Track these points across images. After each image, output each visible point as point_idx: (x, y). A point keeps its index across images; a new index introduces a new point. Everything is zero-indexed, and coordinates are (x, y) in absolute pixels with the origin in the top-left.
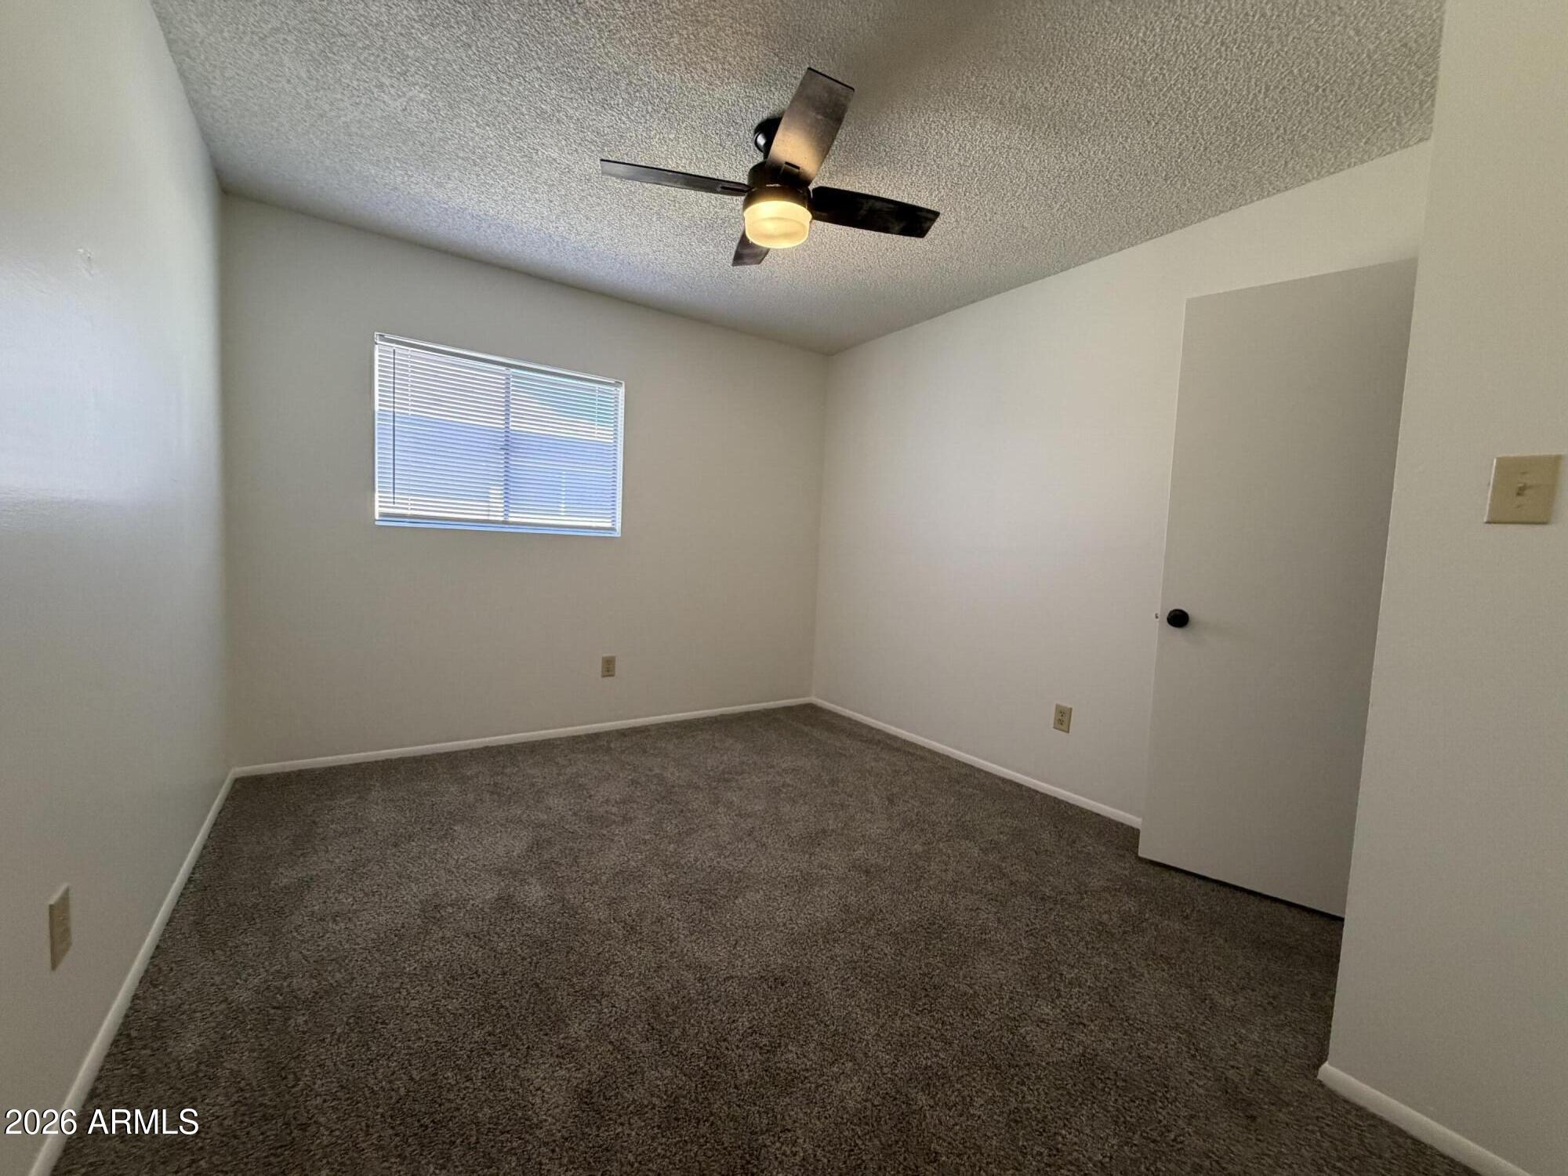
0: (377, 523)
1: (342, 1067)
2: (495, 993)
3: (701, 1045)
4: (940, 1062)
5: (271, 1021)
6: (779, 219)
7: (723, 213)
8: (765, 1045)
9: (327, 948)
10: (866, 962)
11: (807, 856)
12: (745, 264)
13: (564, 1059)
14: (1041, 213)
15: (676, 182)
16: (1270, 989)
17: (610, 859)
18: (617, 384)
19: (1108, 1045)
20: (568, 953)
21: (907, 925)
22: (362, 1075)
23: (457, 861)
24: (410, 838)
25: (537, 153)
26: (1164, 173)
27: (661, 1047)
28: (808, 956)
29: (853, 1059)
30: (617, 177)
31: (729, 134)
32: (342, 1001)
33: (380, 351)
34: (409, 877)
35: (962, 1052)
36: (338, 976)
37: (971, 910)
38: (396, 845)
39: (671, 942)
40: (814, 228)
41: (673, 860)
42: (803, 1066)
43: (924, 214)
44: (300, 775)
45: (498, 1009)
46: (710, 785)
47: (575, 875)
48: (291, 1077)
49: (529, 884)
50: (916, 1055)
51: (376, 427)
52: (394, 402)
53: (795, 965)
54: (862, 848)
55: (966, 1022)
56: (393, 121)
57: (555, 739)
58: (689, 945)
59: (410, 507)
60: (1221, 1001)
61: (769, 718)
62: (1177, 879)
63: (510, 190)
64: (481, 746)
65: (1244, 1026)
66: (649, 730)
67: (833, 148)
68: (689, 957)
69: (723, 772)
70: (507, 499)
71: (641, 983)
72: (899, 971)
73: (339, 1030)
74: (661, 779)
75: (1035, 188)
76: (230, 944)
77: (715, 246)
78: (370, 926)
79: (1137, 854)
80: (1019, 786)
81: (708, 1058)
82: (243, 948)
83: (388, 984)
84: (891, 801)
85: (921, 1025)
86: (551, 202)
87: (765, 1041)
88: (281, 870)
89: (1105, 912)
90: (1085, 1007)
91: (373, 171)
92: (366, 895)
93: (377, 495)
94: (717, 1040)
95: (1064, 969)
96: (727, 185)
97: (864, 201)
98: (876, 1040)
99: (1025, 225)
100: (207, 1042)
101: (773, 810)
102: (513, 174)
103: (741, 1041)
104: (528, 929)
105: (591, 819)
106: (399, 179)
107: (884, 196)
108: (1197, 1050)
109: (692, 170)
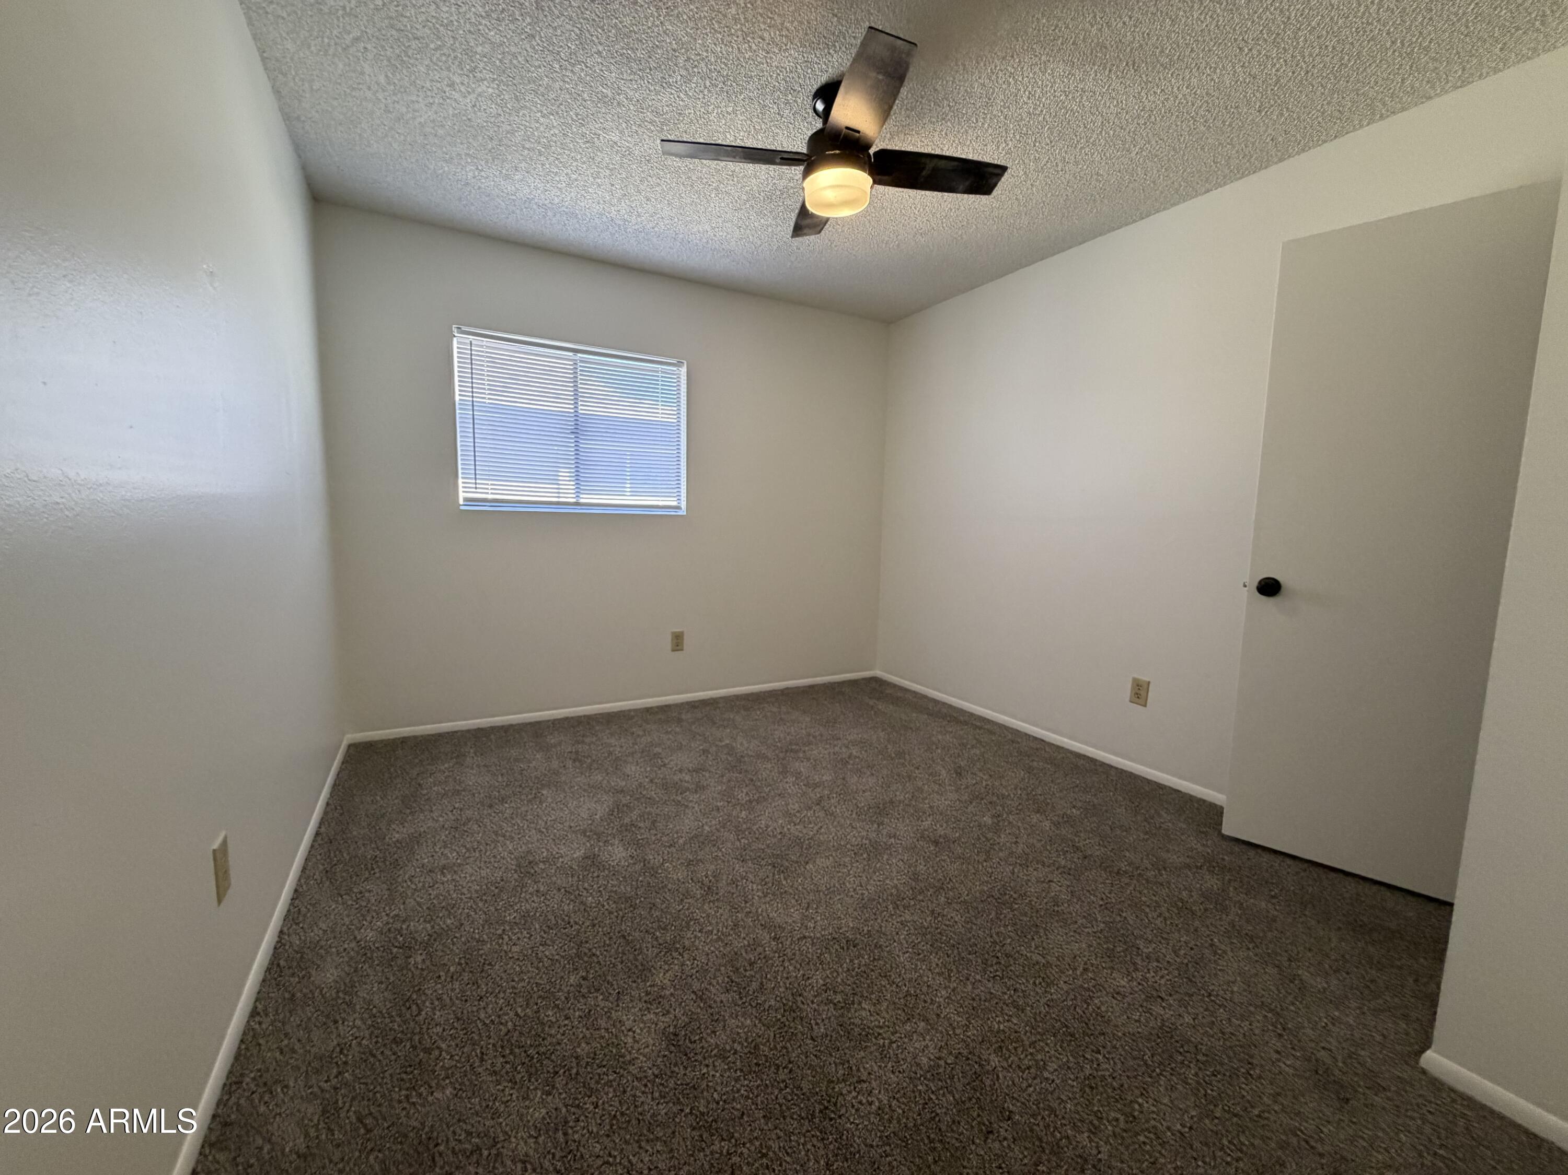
0: (462, 508)
1: (457, 1002)
2: (587, 942)
3: (778, 999)
4: (1012, 1026)
5: (395, 958)
6: (838, 186)
7: (781, 184)
8: (839, 1002)
9: (437, 896)
10: (937, 929)
11: (876, 826)
12: (806, 235)
13: (651, 1004)
14: (1118, 158)
15: (734, 157)
16: (1367, 973)
17: (687, 823)
18: (679, 364)
19: (1188, 1019)
20: (651, 908)
21: (978, 894)
22: (475, 1009)
23: (546, 823)
24: (503, 800)
25: (599, 139)
26: (1258, 104)
27: (741, 998)
28: (879, 921)
29: (926, 1020)
30: (676, 155)
31: (787, 103)
32: (454, 944)
33: (458, 343)
34: (504, 836)
35: (1035, 1019)
36: (449, 921)
37: (1043, 882)
38: (491, 806)
39: (746, 902)
40: (874, 192)
41: (744, 826)
42: (877, 1023)
43: (991, 170)
44: (403, 741)
45: (590, 957)
46: (777, 756)
47: (654, 838)
48: (414, 1007)
49: (612, 845)
50: (988, 1019)
51: (458, 416)
52: (473, 392)
53: (866, 929)
54: (930, 819)
55: (1039, 991)
56: (464, 118)
57: (630, 711)
58: (763, 906)
59: (490, 491)
60: (1312, 982)
61: (834, 690)
62: (1266, 857)
63: (574, 176)
64: (562, 716)
65: (1337, 1009)
66: (717, 703)
67: (895, 107)
68: (763, 917)
69: (791, 744)
70: (577, 479)
71: (719, 939)
72: (970, 939)
73: (452, 969)
74: (731, 750)
75: (1112, 132)
76: (355, 890)
77: (775, 218)
78: (473, 878)
79: (1220, 831)
80: (1093, 761)
81: (785, 1011)
82: (367, 895)
83: (492, 931)
84: (959, 774)
85: (992, 991)
86: (613, 185)
87: (839, 998)
88: (393, 826)
89: (1186, 889)
90: (1163, 982)
91: (446, 169)
92: (468, 850)
93: (460, 481)
94: (793, 994)
95: (1141, 943)
96: (785, 156)
97: (928, 161)
98: (948, 1004)
99: (1101, 172)
100: (343, 974)
101: (839, 782)
102: (576, 160)
103: (815, 996)
104: (613, 886)
105: (665, 786)
106: (471, 174)
107: (947, 154)
108: (1284, 1029)
109: (750, 143)
